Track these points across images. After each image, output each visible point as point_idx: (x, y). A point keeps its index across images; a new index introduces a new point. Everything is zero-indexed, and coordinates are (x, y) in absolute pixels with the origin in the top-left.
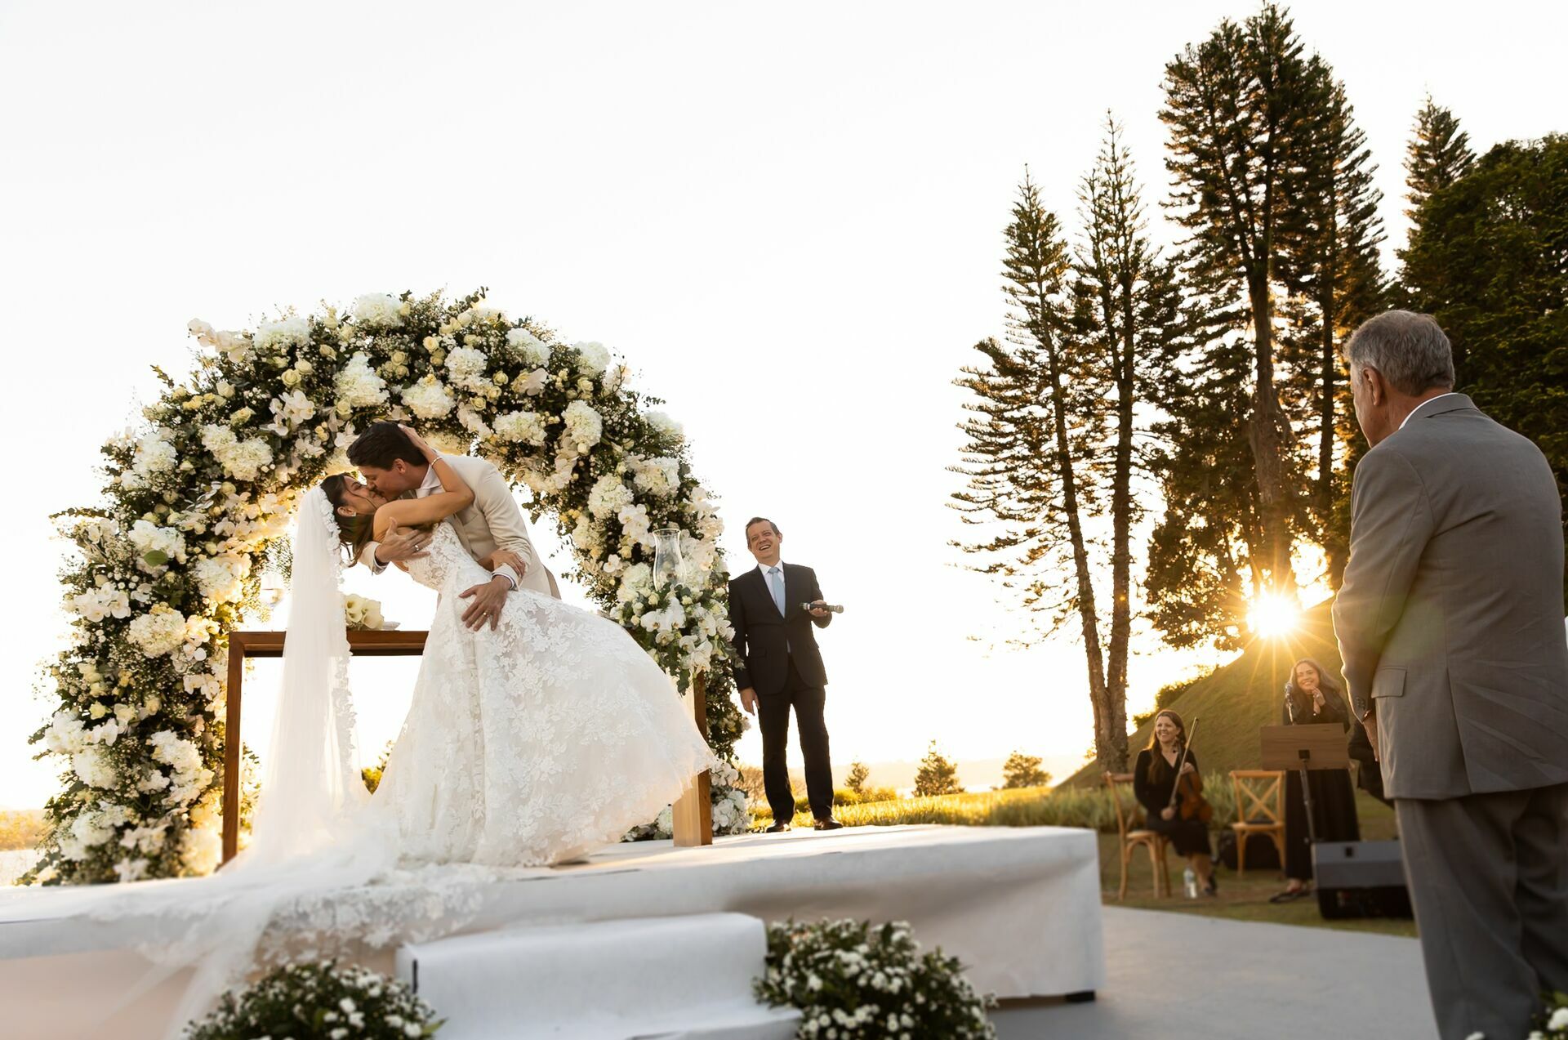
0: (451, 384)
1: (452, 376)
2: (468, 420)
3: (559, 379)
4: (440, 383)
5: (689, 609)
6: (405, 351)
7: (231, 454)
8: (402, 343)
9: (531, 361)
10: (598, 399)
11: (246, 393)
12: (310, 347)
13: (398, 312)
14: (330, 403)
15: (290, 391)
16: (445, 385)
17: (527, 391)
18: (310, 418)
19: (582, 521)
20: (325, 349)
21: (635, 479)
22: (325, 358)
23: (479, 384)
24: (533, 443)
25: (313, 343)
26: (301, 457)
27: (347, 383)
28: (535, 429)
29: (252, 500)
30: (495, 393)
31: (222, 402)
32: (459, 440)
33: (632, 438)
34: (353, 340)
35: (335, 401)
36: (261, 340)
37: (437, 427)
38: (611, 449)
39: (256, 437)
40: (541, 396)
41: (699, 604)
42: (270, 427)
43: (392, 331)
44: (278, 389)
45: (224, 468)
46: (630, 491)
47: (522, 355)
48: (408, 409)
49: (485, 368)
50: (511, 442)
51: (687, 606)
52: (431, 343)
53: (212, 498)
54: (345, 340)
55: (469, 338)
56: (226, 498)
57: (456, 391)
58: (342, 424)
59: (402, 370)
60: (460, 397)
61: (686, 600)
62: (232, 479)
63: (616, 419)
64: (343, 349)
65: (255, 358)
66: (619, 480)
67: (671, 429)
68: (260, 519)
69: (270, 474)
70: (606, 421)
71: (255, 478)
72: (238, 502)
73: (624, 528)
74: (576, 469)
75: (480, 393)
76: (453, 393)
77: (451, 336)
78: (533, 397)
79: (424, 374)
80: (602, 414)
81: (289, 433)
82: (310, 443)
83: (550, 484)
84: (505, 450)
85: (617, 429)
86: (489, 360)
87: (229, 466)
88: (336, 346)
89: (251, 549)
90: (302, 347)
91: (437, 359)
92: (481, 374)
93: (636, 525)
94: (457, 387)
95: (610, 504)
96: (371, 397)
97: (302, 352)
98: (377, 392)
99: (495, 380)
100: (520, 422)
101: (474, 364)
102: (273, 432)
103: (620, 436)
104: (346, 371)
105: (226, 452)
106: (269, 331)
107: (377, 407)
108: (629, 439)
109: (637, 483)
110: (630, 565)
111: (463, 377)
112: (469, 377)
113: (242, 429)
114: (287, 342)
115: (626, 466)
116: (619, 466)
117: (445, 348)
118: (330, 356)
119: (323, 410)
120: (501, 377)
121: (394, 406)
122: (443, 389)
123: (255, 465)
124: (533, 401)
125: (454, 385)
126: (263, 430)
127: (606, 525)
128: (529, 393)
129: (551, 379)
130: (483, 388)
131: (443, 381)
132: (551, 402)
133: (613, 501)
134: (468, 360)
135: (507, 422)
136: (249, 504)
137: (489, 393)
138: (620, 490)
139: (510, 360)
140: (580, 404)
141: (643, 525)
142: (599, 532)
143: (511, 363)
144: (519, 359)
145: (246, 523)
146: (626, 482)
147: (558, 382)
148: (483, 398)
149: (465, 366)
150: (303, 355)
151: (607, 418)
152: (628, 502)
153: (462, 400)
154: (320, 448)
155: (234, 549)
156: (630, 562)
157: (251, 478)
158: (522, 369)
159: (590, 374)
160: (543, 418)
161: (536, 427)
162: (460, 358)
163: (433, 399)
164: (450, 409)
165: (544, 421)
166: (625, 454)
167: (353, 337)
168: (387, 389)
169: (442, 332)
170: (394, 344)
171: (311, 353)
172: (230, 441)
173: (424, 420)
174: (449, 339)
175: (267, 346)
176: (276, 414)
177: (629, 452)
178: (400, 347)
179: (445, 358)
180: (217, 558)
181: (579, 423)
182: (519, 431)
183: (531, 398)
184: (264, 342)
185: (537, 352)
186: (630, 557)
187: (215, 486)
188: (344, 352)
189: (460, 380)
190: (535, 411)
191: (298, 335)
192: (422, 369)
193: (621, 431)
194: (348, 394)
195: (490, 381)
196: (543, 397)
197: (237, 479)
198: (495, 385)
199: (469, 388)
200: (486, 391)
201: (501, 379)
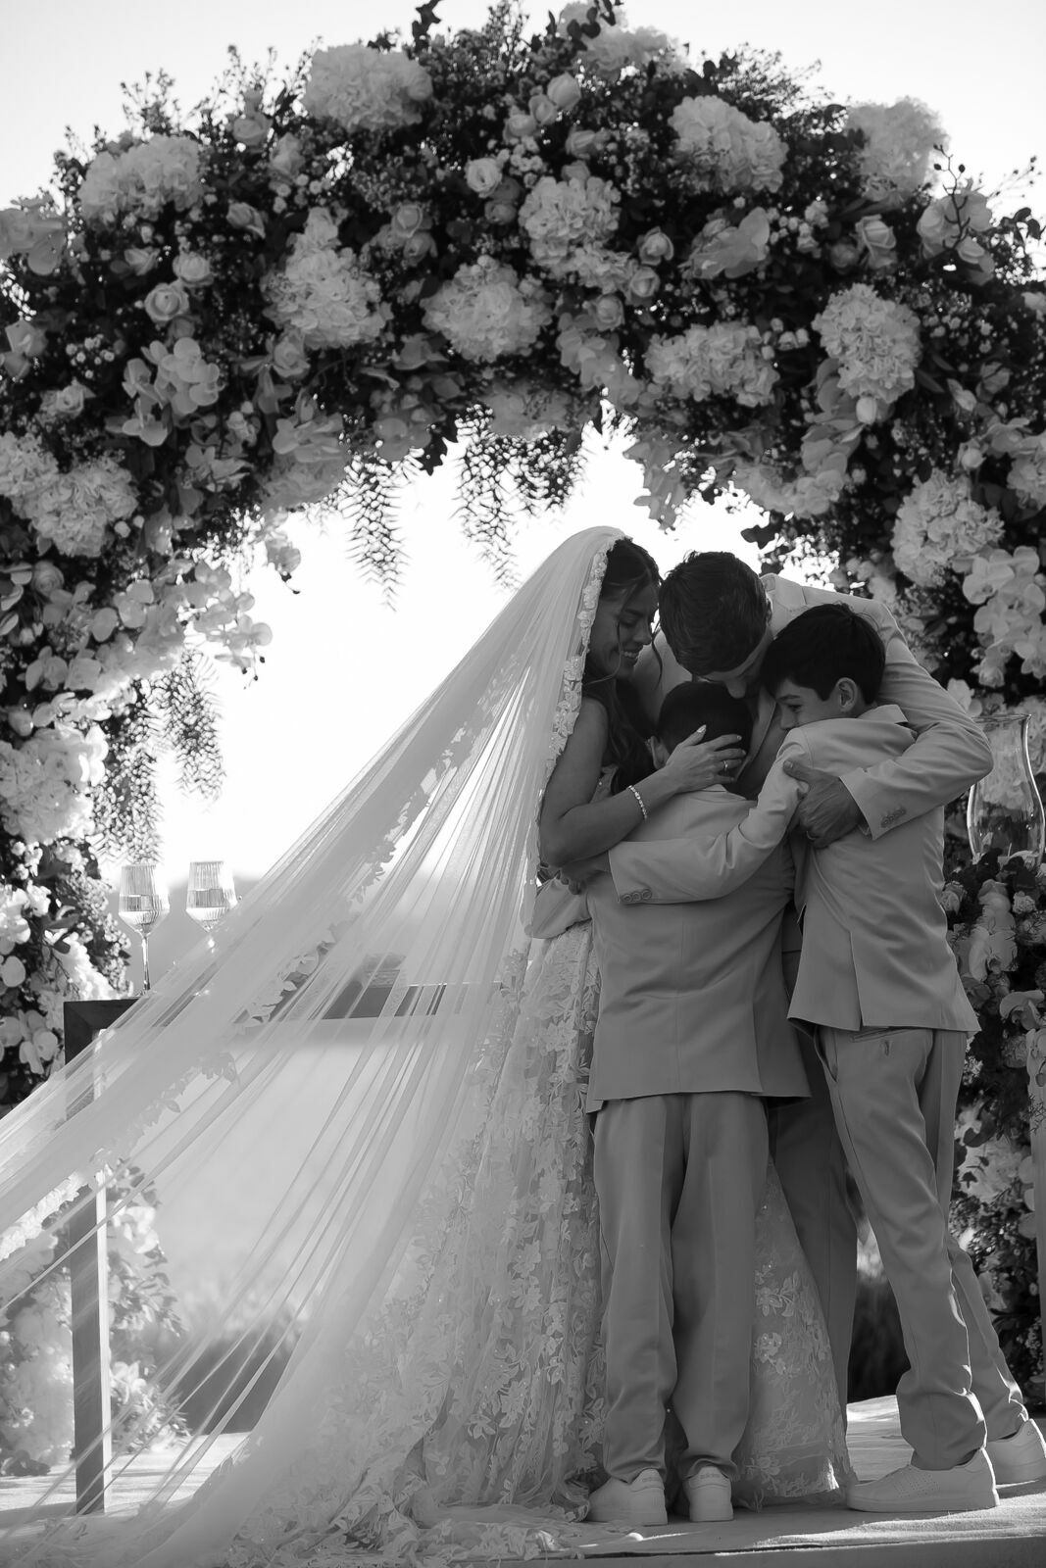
0: (537, 271)
1: (538, 252)
2: (582, 358)
4: (510, 273)
5: (1027, 924)
6: (422, 198)
7: (48, 503)
8: (416, 180)
9: (734, 182)
10: (910, 264)
11: (70, 349)
12: (206, 209)
13: (403, 93)
14: (260, 351)
15: (163, 334)
16: (521, 276)
17: (723, 271)
18: (214, 401)
20: (240, 212)
21: (1010, 477)
22: (241, 231)
23: (601, 269)
24: (746, 399)
25: (211, 199)
26: (200, 486)
27: (293, 298)
28: (747, 368)
29: (101, 598)
30: (643, 284)
31: (20, 370)
32: (566, 399)
33: (1005, 365)
34: (302, 180)
35: (269, 343)
36: (95, 201)
37: (510, 375)
38: (948, 397)
39: (101, 453)
40: (762, 276)
42: (131, 427)
43: (398, 141)
44: (142, 333)
45: (34, 530)
46: (994, 513)
47: (712, 173)
48: (438, 340)
49: (614, 226)
50: (690, 401)
51: (1025, 916)
52: (482, 174)
53: (14, 609)
54: (285, 178)
55: (578, 140)
56: (44, 600)
57: (549, 285)
58: (287, 392)
59: (418, 244)
60: (560, 302)
61: (1024, 901)
62: (53, 555)
63: (955, 323)
64: (279, 205)
65: (85, 257)
66: (963, 488)
68: (123, 637)
69: (136, 538)
70: (930, 329)
71: (104, 548)
72: (69, 607)
73: (977, 618)
74: (859, 456)
75: (608, 288)
76: (541, 293)
77: (531, 144)
78: (741, 281)
79: (470, 258)
80: (921, 313)
81: (169, 438)
82: (219, 455)
83: (794, 500)
84: (679, 418)
86: (625, 204)
87: (45, 526)
88: (260, 197)
89: (105, 715)
90: (187, 211)
91: (500, 213)
92: (605, 241)
93: (1011, 607)
94: (551, 277)
95: (943, 549)
96: (351, 326)
97: (188, 226)
98: (365, 311)
99: (641, 254)
100: (712, 355)
101: (588, 217)
102: (136, 440)
103: (970, 362)
104: (288, 269)
105: (37, 498)
106: (112, 181)
107: (368, 347)
108: (994, 366)
109: (1014, 491)
110: (1003, 707)
111: (563, 253)
112: (579, 251)
113: (66, 439)
114: (150, 207)
115: (986, 447)
116: (966, 448)
117: (520, 179)
118: (251, 227)
119: (240, 369)
120: (656, 243)
121: (404, 339)
122: (517, 287)
123: (101, 523)
124: (737, 293)
125: (543, 275)
126: (111, 436)
127: (935, 602)
128: (729, 275)
129: (787, 227)
130: (614, 276)
131: (515, 268)
132: (786, 289)
133: (951, 542)
134: (578, 210)
135: (682, 354)
136: (94, 608)
137: (631, 285)
138: (970, 514)
139: (676, 191)
140: (862, 290)
141: (1027, 604)
142: (921, 618)
143: (680, 200)
144: (702, 186)
145: (92, 653)
146: (983, 491)
147: (805, 236)
148: (615, 299)
149: (571, 225)
150: (191, 236)
151: (933, 320)
152: (990, 543)
153: (564, 309)
154: (242, 464)
155: (67, 718)
156: (1005, 696)
157: (95, 552)
158: (712, 212)
159: (887, 199)
160: (767, 336)
161: (750, 363)
162: (557, 206)
163: (492, 318)
164: (537, 331)
165: (770, 343)
166: (985, 411)
167: (302, 172)
168: (384, 299)
169: (511, 135)
170: (397, 187)
171: (209, 226)
172: (45, 472)
173: (477, 361)
174: (528, 154)
175: (109, 217)
176: (137, 395)
177: (993, 405)
178: (410, 193)
179: (518, 208)
180: (33, 745)
181: (858, 343)
182: (707, 376)
183: (733, 286)
184: (102, 209)
185: (747, 159)
186: (1002, 683)
187: (20, 577)
188: (284, 212)
189: (556, 262)
190: (744, 320)
191: (176, 184)
192: (466, 240)
193: (973, 347)
194: (296, 322)
195: (630, 258)
196: (768, 279)
197: (65, 556)
198: (641, 266)
199: (578, 278)
200: (621, 282)
201: (657, 250)
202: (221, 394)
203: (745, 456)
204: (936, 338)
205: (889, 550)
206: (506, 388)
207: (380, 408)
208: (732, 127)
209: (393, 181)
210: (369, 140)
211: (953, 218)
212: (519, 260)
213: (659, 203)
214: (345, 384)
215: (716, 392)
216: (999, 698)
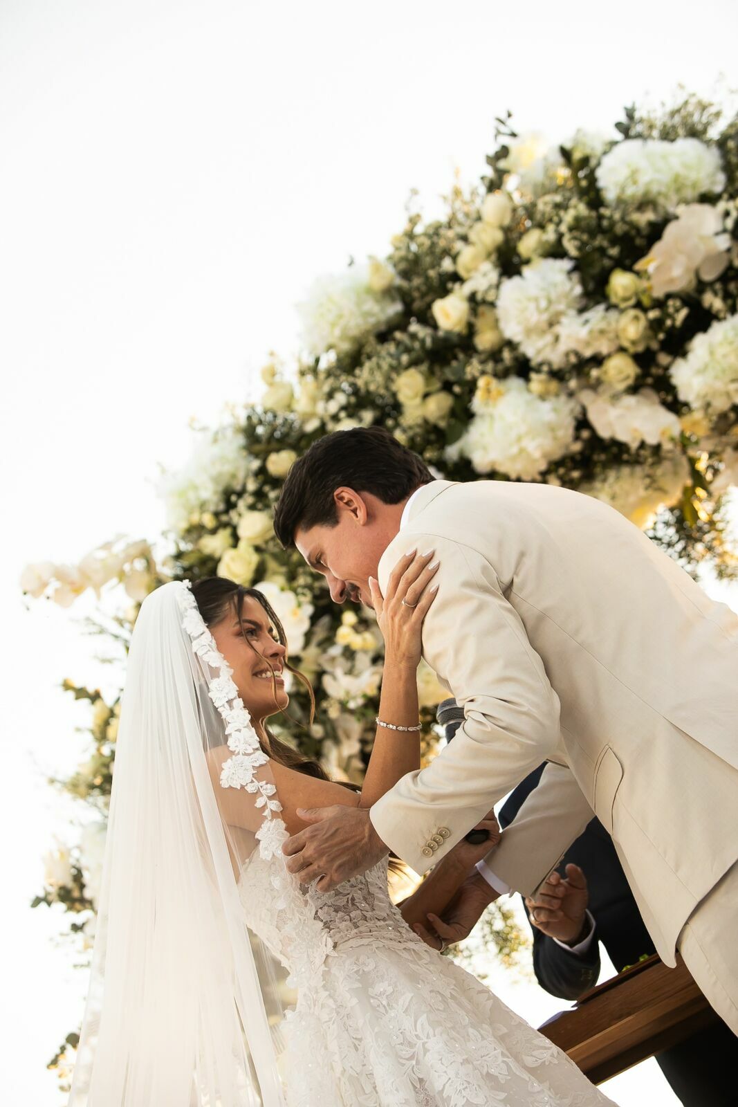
0: (539, 368)
1: (532, 349)
4: (515, 383)
6: (414, 363)
8: (402, 353)
12: (256, 475)
16: (527, 379)
17: (697, 276)
18: (307, 626)
20: (280, 463)
23: (583, 333)
25: (255, 465)
30: (632, 328)
34: (321, 407)
47: (651, 202)
49: (578, 290)
54: (312, 414)
57: (558, 375)
59: (437, 407)
75: (604, 347)
76: (554, 385)
77: (487, 266)
79: (471, 387)
82: (350, 674)
86: (580, 267)
90: (244, 487)
91: (486, 340)
92: (576, 307)
94: (554, 367)
99: (615, 301)
100: (722, 351)
101: (549, 294)
111: (549, 338)
112: (559, 329)
117: (485, 301)
120: (621, 282)
122: (528, 391)
124: (724, 290)
125: (545, 368)
128: (708, 277)
130: (602, 332)
131: (519, 375)
134: (537, 293)
135: (698, 367)
137: (622, 334)
139: (626, 233)
144: (645, 218)
148: (619, 354)
149: (538, 310)
162: (519, 301)
163: (515, 428)
167: (319, 400)
169: (464, 270)
171: (267, 489)
174: (485, 275)
178: (400, 363)
179: (497, 325)
182: (729, 374)
183: (717, 286)
185: (676, 175)
189: (549, 349)
191: (219, 468)
192: (462, 374)
195: (606, 309)
198: (622, 311)
199: (577, 354)
200: (612, 335)
201: (625, 288)
202: (314, 618)
210: (366, 343)
212: (523, 368)
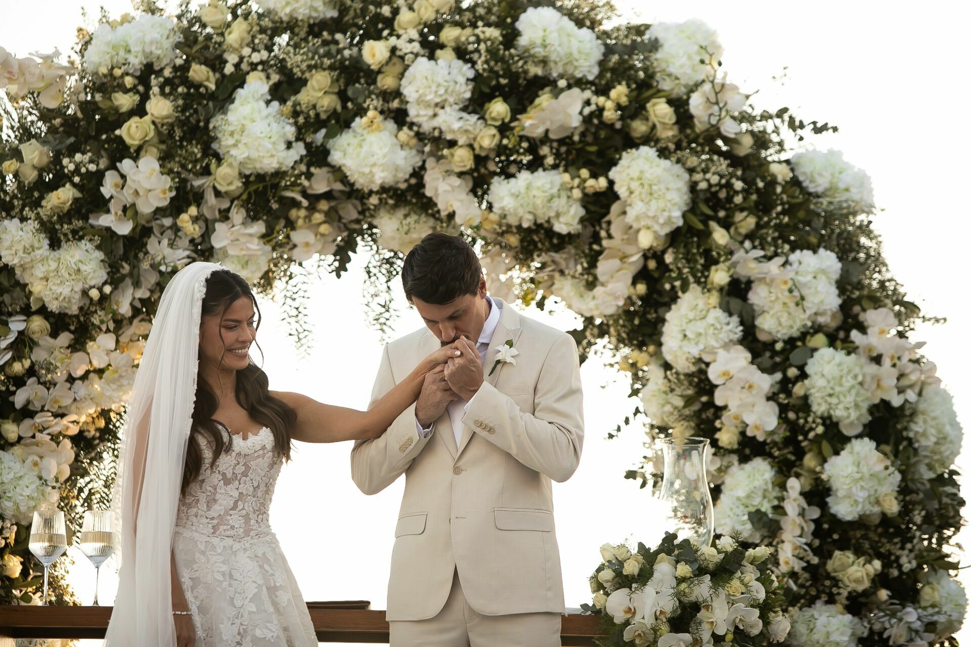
0: (411, 125)
1: (413, 112)
2: (440, 191)
3: (609, 105)
4: (391, 125)
6: (331, 68)
7: (39, 271)
8: (328, 55)
9: (561, 70)
10: (687, 137)
11: (65, 161)
12: (175, 69)
14: (206, 172)
15: (134, 154)
16: (400, 128)
17: (547, 131)
18: (165, 203)
19: (654, 373)
20: (199, 72)
21: (751, 295)
22: (198, 86)
23: (456, 125)
24: (561, 227)
25: (179, 62)
26: (154, 267)
27: (232, 134)
28: (560, 203)
29: (78, 345)
30: (488, 139)
31: (30, 176)
32: (431, 222)
33: (752, 213)
34: (246, 51)
35: (213, 167)
36: (96, 59)
37: (391, 202)
38: (708, 233)
39: (81, 238)
40: (576, 138)
41: (708, 577)
42: (104, 220)
43: (316, 28)
44: (118, 152)
45: (31, 293)
46: (735, 320)
47: (544, 62)
48: (338, 173)
49: (468, 95)
50: (519, 227)
51: (683, 580)
53: (10, 347)
54: (235, 50)
55: (449, 34)
56: (33, 344)
57: (420, 136)
58: (226, 205)
59: (328, 102)
60: (428, 148)
62: (43, 311)
63: (715, 179)
64: (229, 69)
65: (84, 98)
66: (714, 298)
67: (842, 186)
68: (92, 375)
69: (105, 301)
70: (697, 183)
71: (81, 309)
72: (53, 351)
73: (717, 393)
74: (642, 275)
75: (462, 141)
76: (414, 141)
77: (414, 34)
78: (561, 142)
79: (361, 111)
80: (691, 171)
81: (134, 229)
83: (592, 304)
84: (513, 240)
85: (723, 194)
86: (477, 79)
87: (37, 288)
88: (216, 63)
89: (74, 430)
90: (162, 70)
91: (386, 82)
92: (461, 106)
93: (743, 388)
94: (421, 130)
95: (697, 344)
96: (272, 156)
97: (161, 79)
98: (283, 146)
99: (487, 116)
100: (535, 192)
101: (449, 86)
102: (108, 229)
103: (726, 209)
104: (229, 113)
105: (32, 267)
106: (108, 44)
107: (285, 173)
108: (745, 214)
109: (752, 305)
110: (736, 463)
111: (430, 112)
112: (441, 112)
113: (58, 227)
114: (133, 65)
115: (732, 271)
116: (717, 270)
117: (402, 58)
118: (206, 83)
119: (192, 185)
120: (499, 108)
121: (313, 170)
122: (396, 136)
123: (78, 287)
124: (558, 150)
125: (415, 128)
126: (92, 226)
127: (690, 384)
128: (552, 136)
129: (597, 104)
130: (467, 131)
131: (396, 122)
132: (593, 149)
133: (702, 339)
134: (441, 81)
135: (513, 191)
136: (71, 352)
137: (478, 139)
138: (717, 318)
139: (517, 73)
140: (647, 152)
141: (755, 386)
142: (681, 396)
143: (521, 81)
144: (535, 70)
145: (68, 385)
146: (728, 303)
147: (609, 110)
148: (468, 149)
149: (436, 92)
150: (162, 88)
151: (698, 177)
152: (731, 341)
153: (432, 154)
154: (187, 253)
155: (47, 432)
156: (739, 456)
157: (74, 310)
158: (542, 89)
159: (672, 89)
160: (577, 181)
161: (564, 200)
162: (426, 78)
163: (376, 157)
164: (410, 170)
165: (578, 187)
166: (734, 246)
167: (248, 45)
168: (298, 139)
169: (399, 26)
170: (313, 58)
171: (177, 81)
172: (39, 249)
173: (366, 190)
174: (411, 41)
175: (104, 70)
176: (112, 197)
177: (742, 243)
178: (322, 63)
179: (401, 79)
180: (17, 450)
181: (640, 189)
182: (530, 208)
183: (555, 145)
184: (100, 64)
185: (571, 54)
186: (736, 446)
187: (17, 325)
188: (232, 74)
189: (425, 119)
190: (561, 169)
191: (153, 49)
192: (360, 100)
193: (729, 199)
194: (233, 152)
195: (479, 119)
196: (581, 141)
197: (51, 311)
198: (487, 125)
199: (441, 132)
200: (472, 136)
201: (499, 114)
202: (172, 199)
203: (562, 272)
204: (701, 190)
205: (660, 344)
206: (389, 212)
207: (296, 222)
208: (561, 30)
209: (310, 55)
210: (298, 26)
211: (713, 100)
212: (400, 117)
213: (503, 81)
214: (269, 201)
215: (539, 221)
216: (734, 458)
